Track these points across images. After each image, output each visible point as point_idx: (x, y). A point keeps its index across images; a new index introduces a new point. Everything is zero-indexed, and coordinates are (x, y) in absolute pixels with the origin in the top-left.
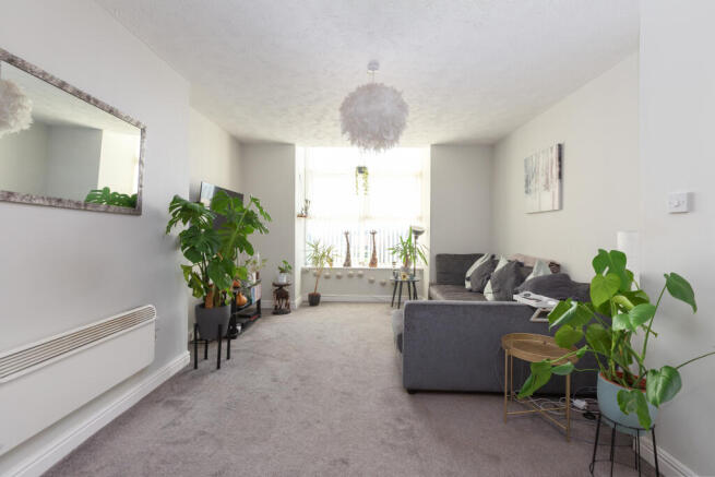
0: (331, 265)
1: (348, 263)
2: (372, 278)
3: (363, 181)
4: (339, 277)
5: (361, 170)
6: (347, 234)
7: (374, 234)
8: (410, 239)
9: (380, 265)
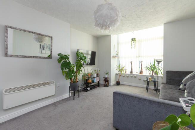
0: (126, 72)
1: (131, 72)
2: (140, 78)
3: (134, 43)
4: (128, 77)
5: (133, 40)
6: (131, 62)
7: (141, 62)
8: (154, 65)
9: (144, 74)
